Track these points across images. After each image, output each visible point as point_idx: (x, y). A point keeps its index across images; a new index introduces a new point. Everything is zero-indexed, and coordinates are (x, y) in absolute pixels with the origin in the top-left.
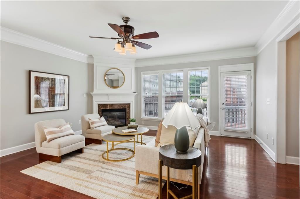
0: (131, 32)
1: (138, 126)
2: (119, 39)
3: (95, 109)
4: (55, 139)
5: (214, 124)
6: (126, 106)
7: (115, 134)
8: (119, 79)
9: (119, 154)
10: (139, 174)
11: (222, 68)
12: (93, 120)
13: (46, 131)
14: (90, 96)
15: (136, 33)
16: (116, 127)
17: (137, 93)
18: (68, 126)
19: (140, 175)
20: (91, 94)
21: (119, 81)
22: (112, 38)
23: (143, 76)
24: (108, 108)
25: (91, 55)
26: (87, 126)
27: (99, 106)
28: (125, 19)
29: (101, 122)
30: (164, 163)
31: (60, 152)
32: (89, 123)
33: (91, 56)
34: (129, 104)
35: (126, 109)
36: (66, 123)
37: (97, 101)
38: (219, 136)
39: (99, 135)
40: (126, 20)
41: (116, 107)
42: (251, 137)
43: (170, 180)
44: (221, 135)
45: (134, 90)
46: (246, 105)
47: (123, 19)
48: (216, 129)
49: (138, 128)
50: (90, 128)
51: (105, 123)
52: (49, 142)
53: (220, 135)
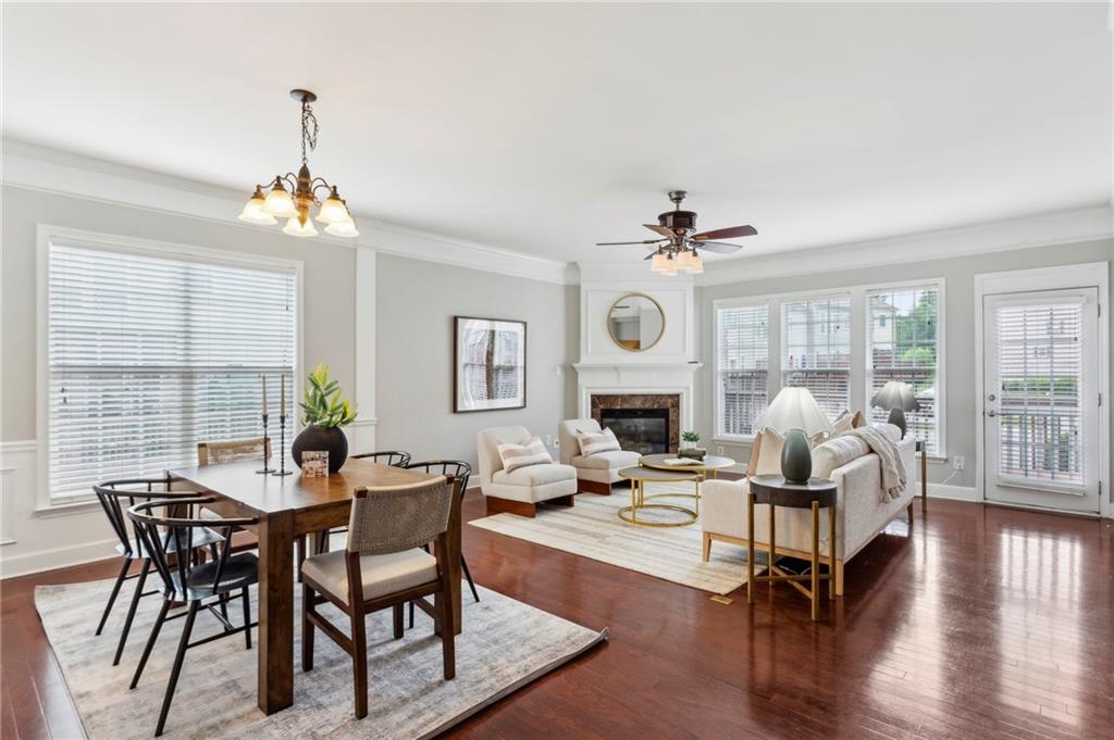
0: (690, 224)
1: (704, 453)
2: (661, 243)
3: (585, 406)
4: (519, 467)
5: (958, 462)
6: (670, 401)
7: (645, 467)
8: (639, 317)
9: (656, 515)
10: (710, 541)
11: (986, 283)
12: (588, 435)
13: (501, 449)
14: (571, 373)
15: (701, 226)
16: (643, 455)
17: (700, 365)
18: (539, 442)
19: (713, 542)
20: (573, 368)
21: (639, 322)
22: (646, 242)
23: (720, 311)
24: (618, 407)
25: (575, 263)
26: (573, 449)
27: (597, 400)
28: (674, 196)
29: (606, 439)
30: (758, 499)
31: (533, 494)
32: (577, 440)
33: (573, 266)
34: (678, 396)
35: (668, 410)
36: (533, 436)
37: (590, 386)
38: (977, 503)
39: (604, 472)
40: (678, 196)
41: (638, 404)
42: (1098, 513)
43: (777, 551)
44: (985, 499)
45: (691, 354)
46: (1080, 404)
47: (670, 195)
48: (965, 478)
49: (705, 458)
50: (580, 454)
51: (616, 443)
52: (509, 472)
53: (982, 500)
